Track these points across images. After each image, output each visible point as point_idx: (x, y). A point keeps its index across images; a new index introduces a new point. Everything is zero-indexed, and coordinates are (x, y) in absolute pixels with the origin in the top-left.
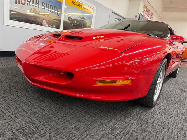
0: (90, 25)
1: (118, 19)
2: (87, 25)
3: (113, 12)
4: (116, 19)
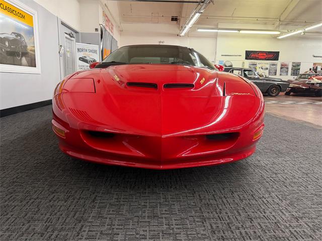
0: (33, 49)
1: (69, 35)
2: (28, 48)
3: (63, 24)
4: (66, 33)
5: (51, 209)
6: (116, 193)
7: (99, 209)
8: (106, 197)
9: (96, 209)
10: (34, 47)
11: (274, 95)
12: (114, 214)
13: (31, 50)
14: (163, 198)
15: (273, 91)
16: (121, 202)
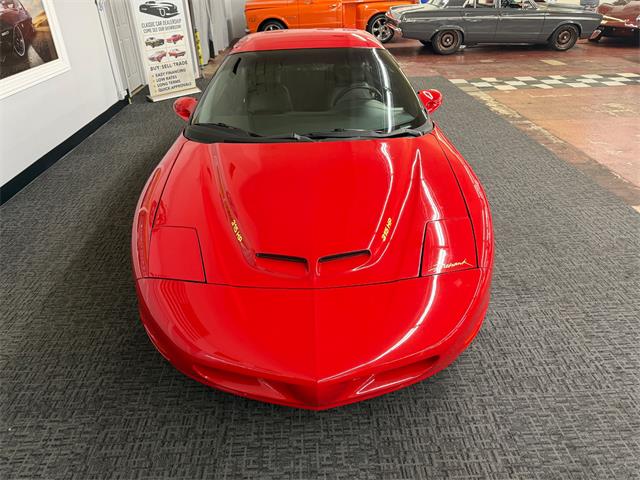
0: (44, 19)
5: (168, 461)
6: (256, 418)
7: (234, 459)
8: (241, 430)
9: (230, 458)
10: (44, 13)
11: (563, 47)
12: (255, 469)
13: (41, 25)
14: (324, 430)
15: (563, 38)
16: (264, 442)
